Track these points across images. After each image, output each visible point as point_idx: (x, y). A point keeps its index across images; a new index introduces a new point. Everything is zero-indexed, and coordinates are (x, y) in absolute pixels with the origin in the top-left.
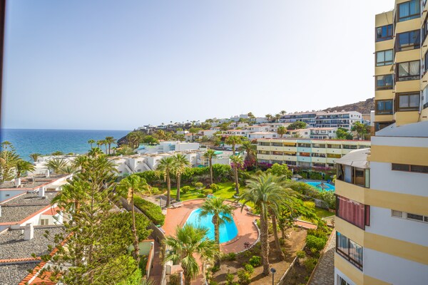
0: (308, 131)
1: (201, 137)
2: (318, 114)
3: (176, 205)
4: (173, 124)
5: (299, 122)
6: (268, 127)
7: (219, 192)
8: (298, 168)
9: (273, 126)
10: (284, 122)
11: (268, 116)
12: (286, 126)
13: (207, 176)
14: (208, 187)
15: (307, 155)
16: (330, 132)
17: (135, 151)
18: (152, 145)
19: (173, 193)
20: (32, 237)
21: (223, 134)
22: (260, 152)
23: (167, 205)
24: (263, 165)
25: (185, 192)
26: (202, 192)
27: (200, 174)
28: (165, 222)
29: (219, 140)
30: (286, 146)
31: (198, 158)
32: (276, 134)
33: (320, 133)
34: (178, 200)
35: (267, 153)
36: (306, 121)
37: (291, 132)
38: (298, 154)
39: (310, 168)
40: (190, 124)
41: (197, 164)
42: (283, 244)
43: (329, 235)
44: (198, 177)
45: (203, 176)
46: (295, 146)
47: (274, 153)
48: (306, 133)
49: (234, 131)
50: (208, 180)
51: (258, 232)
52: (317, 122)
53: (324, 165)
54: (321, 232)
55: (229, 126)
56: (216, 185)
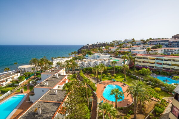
0: (163, 49)
1: (110, 51)
2: (170, 40)
3: (100, 82)
4: (98, 43)
5: (158, 45)
6: (142, 47)
7: (117, 78)
8: (155, 70)
9: (144, 46)
10: (150, 44)
11: (142, 40)
12: (151, 46)
13: (112, 70)
14: (113, 76)
15: (161, 64)
16: (176, 50)
17: (84, 57)
18: (91, 55)
19: (99, 77)
20: (57, 94)
21: (119, 50)
22: (137, 61)
23: (97, 83)
24: (138, 67)
25: (103, 77)
26: (110, 77)
27: (110, 69)
28: (97, 90)
29: (118, 53)
30: (150, 59)
31: (109, 62)
32: (145, 51)
33: (170, 51)
34: (101, 81)
35: (140, 62)
36: (163, 44)
37: (154, 50)
38: (156, 63)
39: (161, 70)
40: (105, 43)
41: (108, 65)
42: (143, 106)
43: (166, 106)
44: (109, 70)
45: (111, 70)
46: (155, 60)
47: (144, 62)
48: (162, 51)
49: (125, 49)
50: (113, 72)
51: (133, 98)
52: (169, 44)
53: (169, 69)
54: (162, 106)
55: (123, 46)
56: (116, 75)
